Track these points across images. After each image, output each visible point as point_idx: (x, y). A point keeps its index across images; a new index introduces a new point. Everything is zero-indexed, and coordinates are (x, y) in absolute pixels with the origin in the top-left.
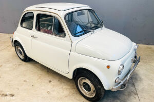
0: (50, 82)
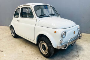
0: (25, 47)
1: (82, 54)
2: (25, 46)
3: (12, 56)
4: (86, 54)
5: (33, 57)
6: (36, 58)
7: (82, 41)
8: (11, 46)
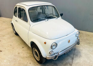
1: (76, 62)
2: (23, 46)
3: (8, 58)
4: (81, 62)
5: (26, 61)
6: (29, 63)
7: (84, 44)
8: (11, 45)
